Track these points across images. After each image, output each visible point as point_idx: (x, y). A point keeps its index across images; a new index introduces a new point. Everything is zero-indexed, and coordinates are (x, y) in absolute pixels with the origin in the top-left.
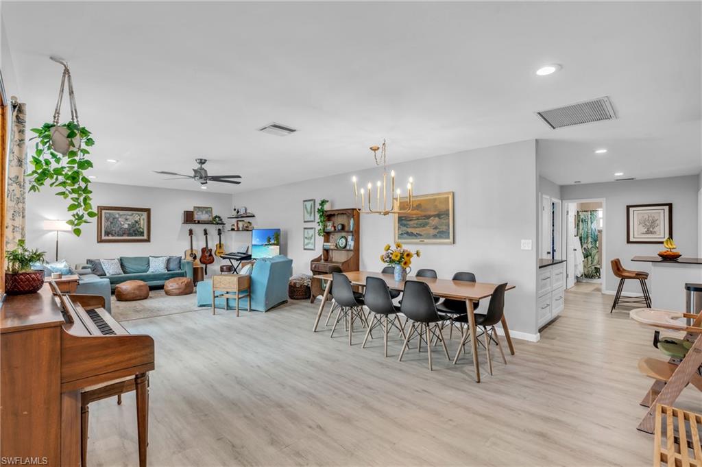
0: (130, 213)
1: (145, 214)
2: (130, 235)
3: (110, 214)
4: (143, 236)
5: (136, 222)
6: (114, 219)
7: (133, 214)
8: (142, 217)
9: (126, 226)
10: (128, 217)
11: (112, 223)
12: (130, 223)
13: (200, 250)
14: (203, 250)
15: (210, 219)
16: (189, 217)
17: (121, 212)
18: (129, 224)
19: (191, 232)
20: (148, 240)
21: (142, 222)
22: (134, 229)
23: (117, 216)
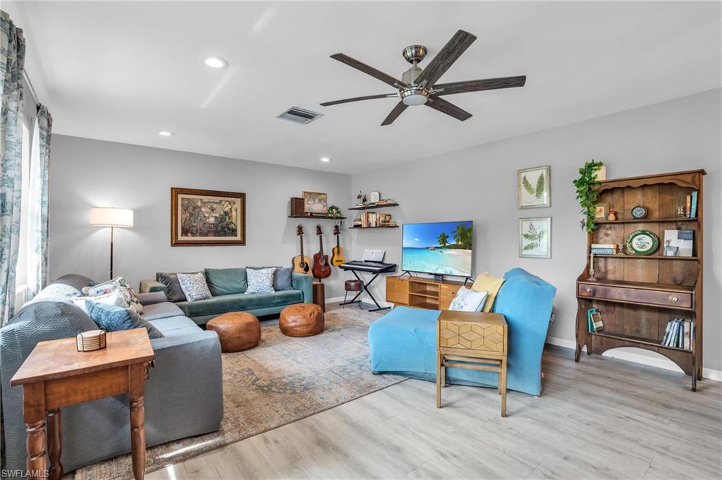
0: (217, 199)
1: (238, 201)
2: (217, 233)
3: (189, 199)
4: (236, 236)
5: (226, 214)
6: (195, 208)
7: (221, 202)
8: (235, 206)
9: (212, 220)
10: (215, 206)
11: (191, 215)
12: (218, 216)
13: (312, 257)
14: (317, 258)
15: (325, 210)
16: (297, 208)
17: (206, 198)
18: (216, 217)
19: (300, 231)
20: (242, 243)
21: (234, 214)
22: (224, 224)
23: (199, 204)
